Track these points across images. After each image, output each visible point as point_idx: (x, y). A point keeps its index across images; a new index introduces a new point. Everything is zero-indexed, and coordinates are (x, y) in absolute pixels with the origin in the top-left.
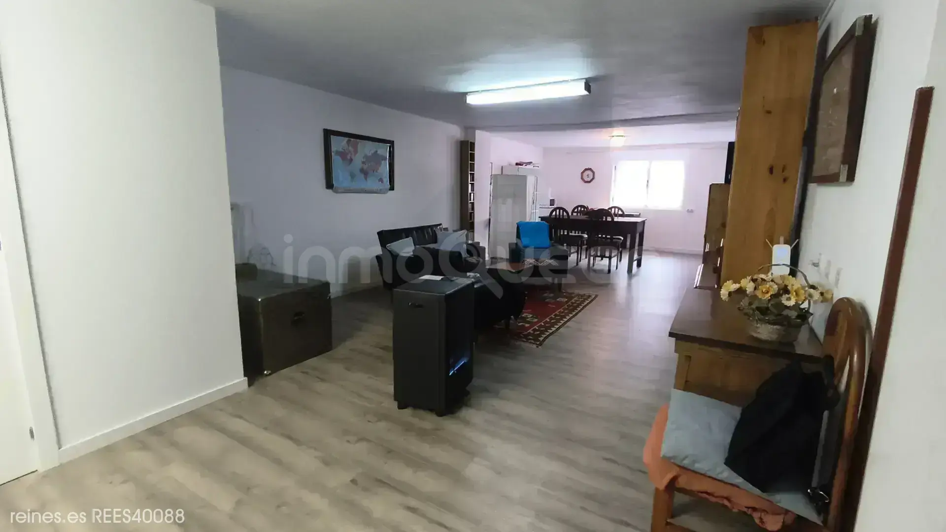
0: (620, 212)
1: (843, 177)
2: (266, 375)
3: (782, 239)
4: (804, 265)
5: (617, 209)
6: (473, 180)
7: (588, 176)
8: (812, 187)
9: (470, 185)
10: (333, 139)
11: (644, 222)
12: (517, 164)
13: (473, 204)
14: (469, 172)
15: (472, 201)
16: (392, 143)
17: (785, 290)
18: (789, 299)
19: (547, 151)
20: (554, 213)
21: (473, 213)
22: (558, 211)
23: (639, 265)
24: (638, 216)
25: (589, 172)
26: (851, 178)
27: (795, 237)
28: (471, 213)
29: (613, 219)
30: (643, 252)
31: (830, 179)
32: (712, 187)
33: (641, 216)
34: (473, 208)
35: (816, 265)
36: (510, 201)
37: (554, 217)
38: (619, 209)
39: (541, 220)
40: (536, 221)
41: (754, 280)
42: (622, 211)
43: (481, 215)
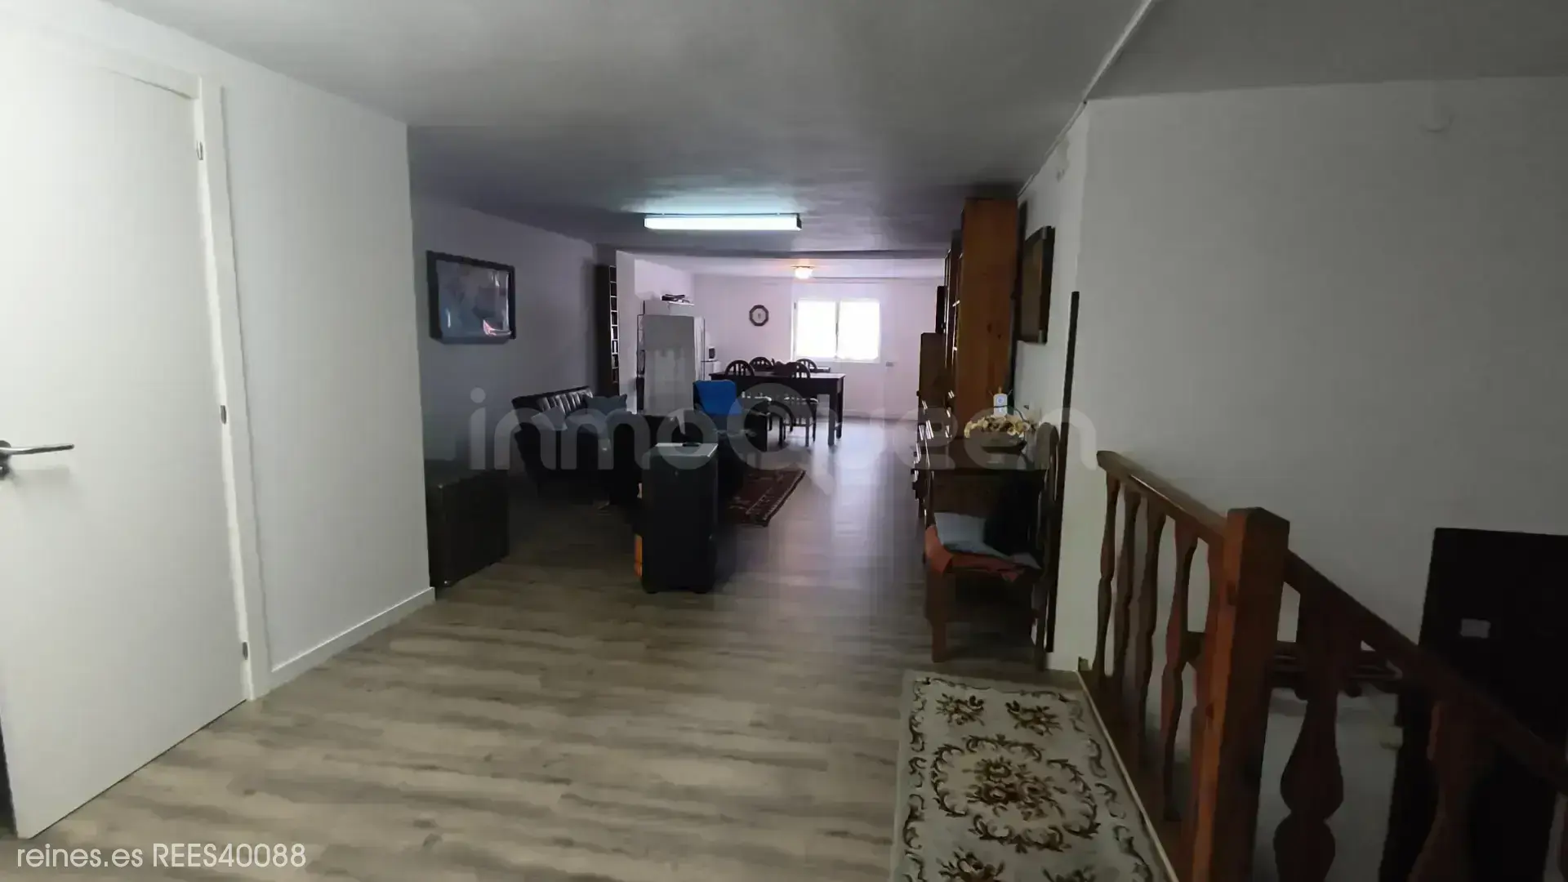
0: (812, 368)
1: (1040, 338)
2: (446, 586)
3: (1000, 389)
4: (1018, 404)
5: (807, 363)
6: (616, 323)
7: (759, 316)
8: (1020, 343)
9: (612, 330)
10: (440, 263)
11: (842, 379)
12: (665, 298)
13: (616, 356)
14: (611, 311)
15: (615, 353)
16: (511, 272)
17: (1008, 426)
18: (1011, 431)
19: (697, 280)
20: (732, 369)
21: (618, 369)
22: (737, 365)
23: (839, 436)
24: (828, 371)
25: (759, 311)
26: (1045, 341)
27: (1010, 389)
28: (614, 370)
29: (809, 376)
30: (843, 419)
31: (1032, 339)
32: (924, 335)
33: (831, 371)
34: (617, 364)
35: (1027, 407)
36: (671, 354)
37: (732, 374)
38: (810, 362)
39: (712, 379)
40: (706, 380)
41: (987, 420)
42: (814, 365)
43: (627, 373)
